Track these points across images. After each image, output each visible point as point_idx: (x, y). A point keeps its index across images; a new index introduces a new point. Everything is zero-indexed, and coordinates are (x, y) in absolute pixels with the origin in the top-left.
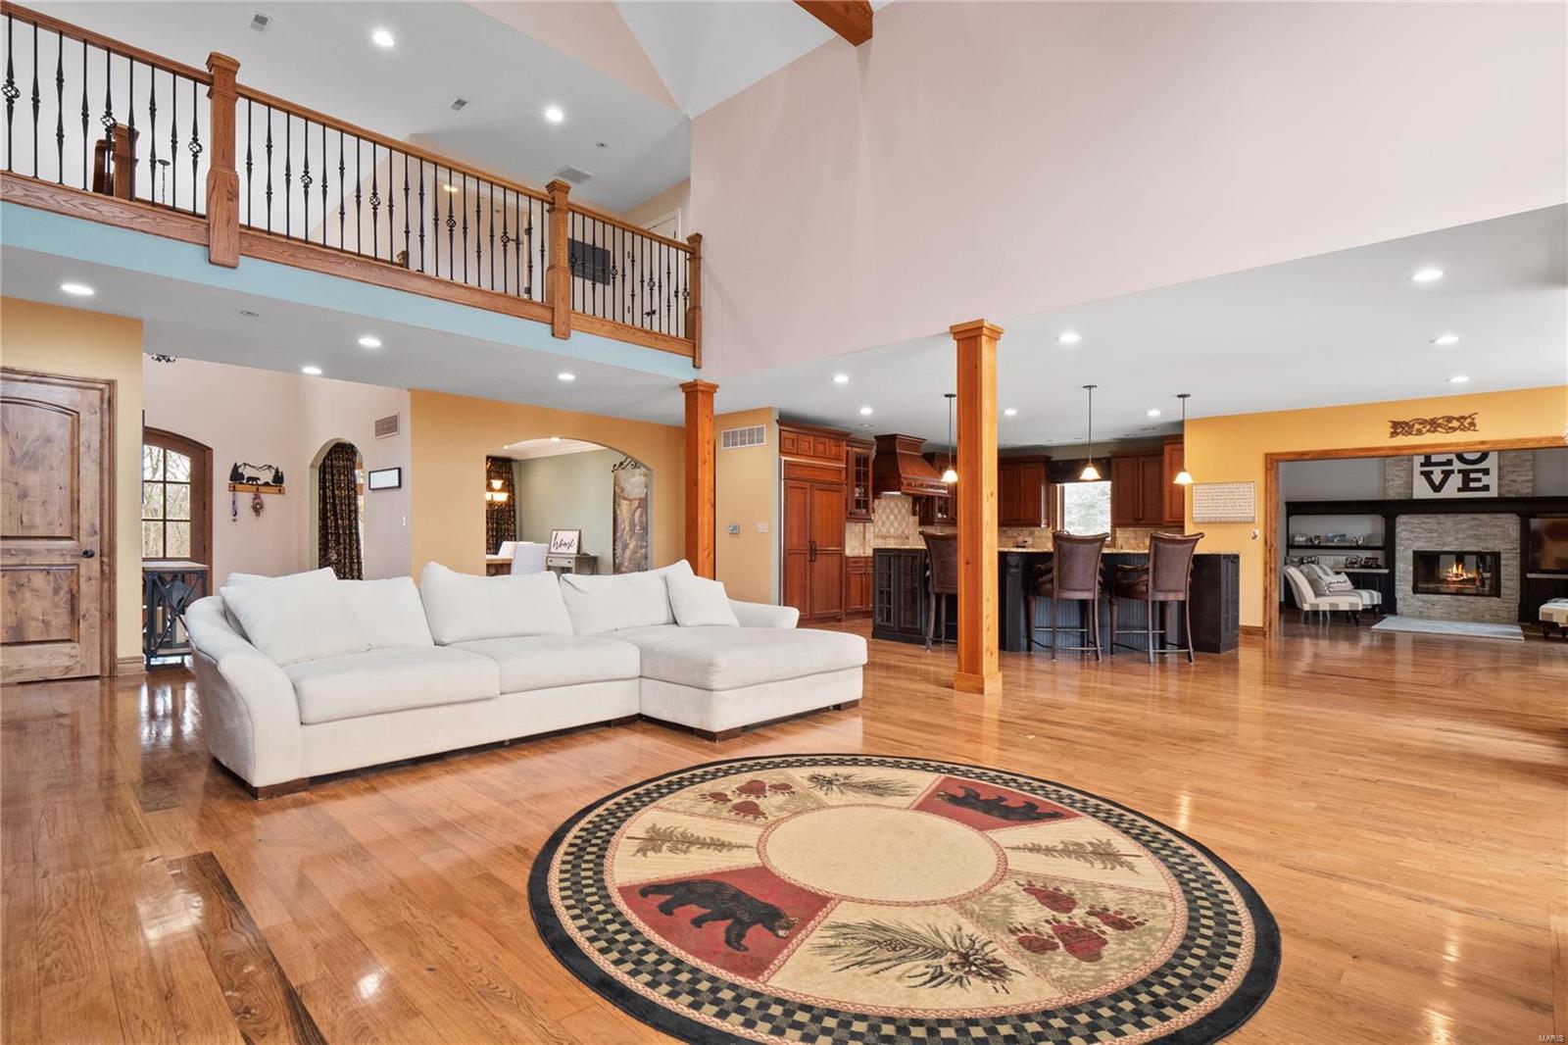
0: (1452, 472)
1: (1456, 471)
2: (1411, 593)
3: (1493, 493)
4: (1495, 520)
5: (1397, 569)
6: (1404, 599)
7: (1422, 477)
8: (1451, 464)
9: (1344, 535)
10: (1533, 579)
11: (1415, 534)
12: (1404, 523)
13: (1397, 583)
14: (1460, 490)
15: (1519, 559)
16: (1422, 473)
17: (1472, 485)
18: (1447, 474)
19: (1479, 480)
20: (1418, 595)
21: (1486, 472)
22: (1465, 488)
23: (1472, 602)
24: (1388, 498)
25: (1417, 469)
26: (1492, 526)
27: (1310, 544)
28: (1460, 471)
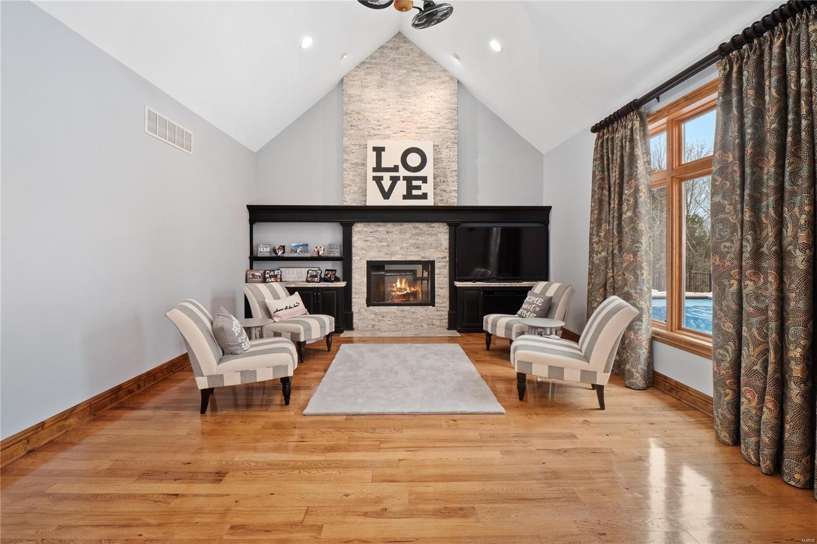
0: (398, 178)
1: (401, 178)
2: (366, 305)
3: (429, 202)
4: (431, 229)
5: (353, 281)
6: (359, 312)
7: (374, 181)
8: (397, 171)
9: (307, 245)
10: (460, 287)
11: (369, 244)
12: (359, 232)
13: (353, 296)
14: (405, 197)
15: (448, 267)
16: (375, 178)
17: (415, 192)
18: (395, 180)
19: (419, 188)
20: (371, 308)
21: (424, 180)
22: (408, 196)
23: (413, 312)
24: (345, 204)
25: (371, 174)
26: (428, 234)
27: (274, 255)
28: (405, 178)
